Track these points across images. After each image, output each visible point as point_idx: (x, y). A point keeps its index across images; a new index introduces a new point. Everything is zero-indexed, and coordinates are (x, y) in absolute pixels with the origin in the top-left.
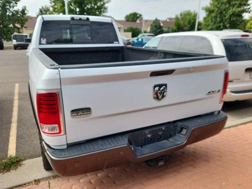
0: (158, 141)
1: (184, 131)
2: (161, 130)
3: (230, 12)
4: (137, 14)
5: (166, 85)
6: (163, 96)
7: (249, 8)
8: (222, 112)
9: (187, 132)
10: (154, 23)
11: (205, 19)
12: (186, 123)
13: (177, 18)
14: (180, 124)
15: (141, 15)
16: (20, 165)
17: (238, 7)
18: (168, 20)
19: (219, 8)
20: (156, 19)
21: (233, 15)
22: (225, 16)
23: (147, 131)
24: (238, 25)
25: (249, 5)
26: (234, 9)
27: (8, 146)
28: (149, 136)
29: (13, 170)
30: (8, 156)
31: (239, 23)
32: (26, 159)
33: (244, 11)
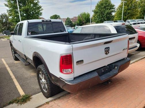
0: (106, 73)
1: (116, 68)
2: (107, 68)
3: (106, 12)
4: (57, 15)
5: (109, 48)
6: (108, 53)
7: (115, 10)
8: (127, 58)
9: (117, 68)
10: (67, 20)
11: (94, 16)
12: (116, 64)
13: (79, 17)
14: (114, 64)
15: (59, 16)
16: (31, 98)
17: (109, 10)
18: (74, 18)
19: (100, 11)
20: (68, 18)
21: (108, 13)
22: (104, 15)
23: (102, 69)
24: (111, 18)
25: (114, 8)
26: (108, 11)
27: (18, 91)
28: (103, 71)
29: (28, 101)
30: (21, 95)
31: (111, 17)
32: (32, 95)
33: (112, 12)
